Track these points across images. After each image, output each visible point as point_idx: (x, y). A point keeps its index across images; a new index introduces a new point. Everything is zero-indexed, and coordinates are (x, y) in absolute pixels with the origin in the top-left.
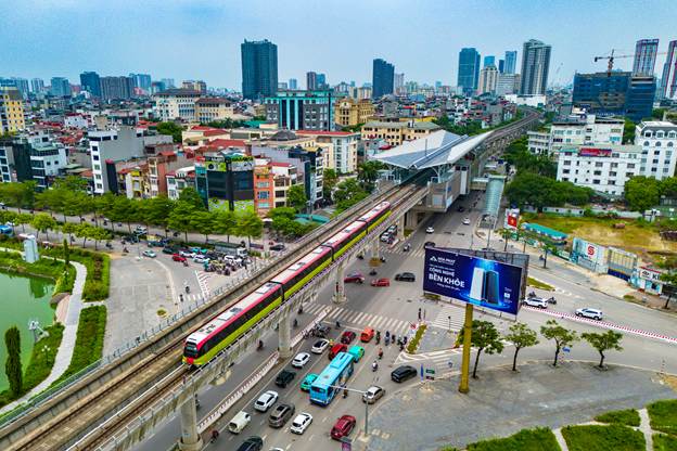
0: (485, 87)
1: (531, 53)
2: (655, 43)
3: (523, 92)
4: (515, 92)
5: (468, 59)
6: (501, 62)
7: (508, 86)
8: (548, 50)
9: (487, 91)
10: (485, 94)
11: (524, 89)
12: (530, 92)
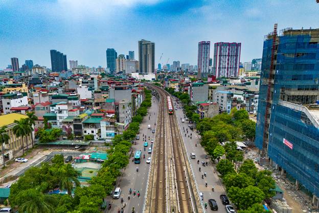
0: (119, 68)
1: (144, 47)
2: (208, 44)
3: (141, 71)
4: (137, 71)
5: (111, 54)
6: (127, 56)
7: (133, 67)
8: (153, 45)
9: (121, 70)
10: (120, 73)
11: (142, 70)
12: (146, 71)
